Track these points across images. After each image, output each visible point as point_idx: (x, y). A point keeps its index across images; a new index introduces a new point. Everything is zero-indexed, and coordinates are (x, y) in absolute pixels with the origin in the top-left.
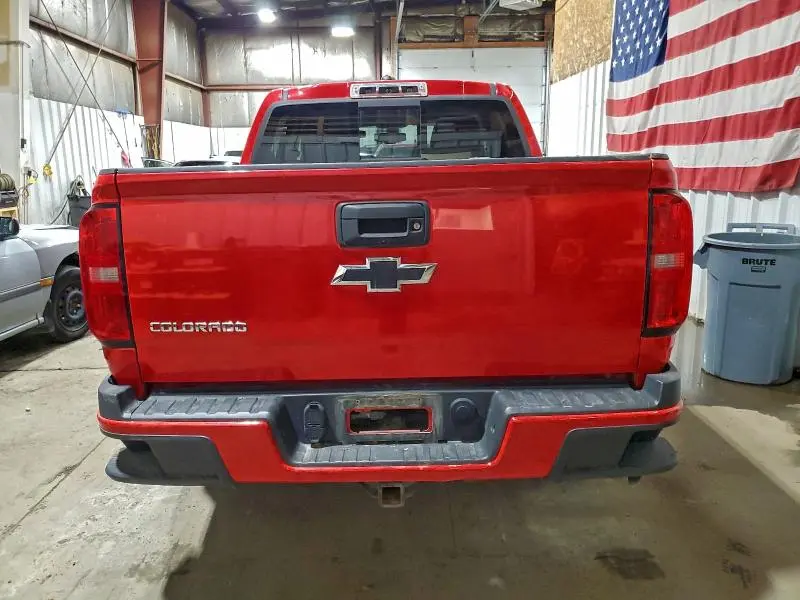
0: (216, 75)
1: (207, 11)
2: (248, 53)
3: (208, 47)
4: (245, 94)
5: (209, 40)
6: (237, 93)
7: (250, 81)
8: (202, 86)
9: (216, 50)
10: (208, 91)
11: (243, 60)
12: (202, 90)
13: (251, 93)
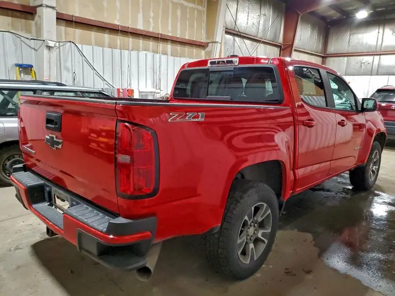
0: (331, 49)
1: (331, 17)
2: (351, 37)
3: (330, 35)
4: (346, 58)
5: (332, 31)
6: (341, 58)
7: (350, 51)
8: (322, 55)
9: (334, 36)
10: (326, 57)
11: (348, 40)
12: (323, 57)
13: (349, 57)
